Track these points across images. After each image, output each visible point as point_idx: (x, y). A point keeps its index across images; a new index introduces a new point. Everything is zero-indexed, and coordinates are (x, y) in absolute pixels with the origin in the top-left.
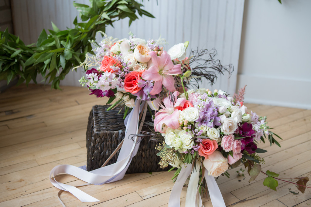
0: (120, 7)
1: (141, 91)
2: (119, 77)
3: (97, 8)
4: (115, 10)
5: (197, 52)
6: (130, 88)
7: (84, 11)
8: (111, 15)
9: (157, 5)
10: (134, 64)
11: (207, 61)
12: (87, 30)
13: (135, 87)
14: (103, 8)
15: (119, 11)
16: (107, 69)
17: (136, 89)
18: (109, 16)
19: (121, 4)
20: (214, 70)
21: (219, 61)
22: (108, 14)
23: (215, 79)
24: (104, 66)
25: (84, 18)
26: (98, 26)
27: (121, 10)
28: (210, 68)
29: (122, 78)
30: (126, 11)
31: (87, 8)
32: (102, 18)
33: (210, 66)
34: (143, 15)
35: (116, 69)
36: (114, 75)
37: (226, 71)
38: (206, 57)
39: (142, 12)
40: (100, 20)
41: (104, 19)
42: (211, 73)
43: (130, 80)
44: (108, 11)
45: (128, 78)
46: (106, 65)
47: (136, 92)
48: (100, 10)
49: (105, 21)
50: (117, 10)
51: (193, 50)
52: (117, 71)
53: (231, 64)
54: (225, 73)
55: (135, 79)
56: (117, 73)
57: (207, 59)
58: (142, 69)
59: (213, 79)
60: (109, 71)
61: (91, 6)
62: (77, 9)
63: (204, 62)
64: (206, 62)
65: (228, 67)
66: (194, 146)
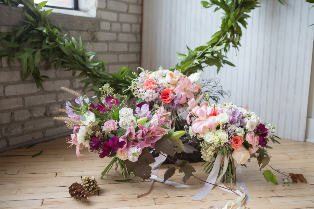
0: (207, 55)
1: (172, 102)
2: (158, 93)
3: (191, 56)
4: (203, 58)
5: (207, 80)
6: (165, 100)
7: (182, 58)
8: (201, 61)
9: (236, 56)
10: (166, 85)
11: (214, 86)
12: (183, 70)
13: (168, 99)
14: (196, 56)
15: (206, 58)
16: (149, 87)
17: (169, 100)
18: (199, 62)
19: (207, 53)
20: (218, 94)
21: (222, 87)
22: (199, 60)
23: (218, 100)
24: (146, 86)
25: (182, 63)
26: (191, 68)
27: (207, 57)
28: (215, 92)
29: (160, 93)
30: (210, 58)
31: (185, 57)
32: (194, 63)
33: (215, 90)
34: (226, 64)
35: (156, 87)
36: (154, 91)
37: (226, 95)
38: (212, 84)
39: (225, 62)
40: (193, 64)
41: (196, 64)
42: (216, 96)
43: (165, 95)
44: (199, 58)
45: (163, 93)
46: (148, 85)
47: (169, 102)
48: (193, 58)
49: (196, 65)
50: (205, 57)
51: (203, 79)
52: (156, 89)
53: (229, 90)
54: (225, 96)
55: (168, 94)
56: (156, 90)
57: (213, 85)
58: (172, 88)
59: (217, 100)
60: (151, 89)
61: (187, 55)
62: (178, 57)
63: (211, 87)
64: (212, 88)
65: (227, 92)
66: (229, 140)
